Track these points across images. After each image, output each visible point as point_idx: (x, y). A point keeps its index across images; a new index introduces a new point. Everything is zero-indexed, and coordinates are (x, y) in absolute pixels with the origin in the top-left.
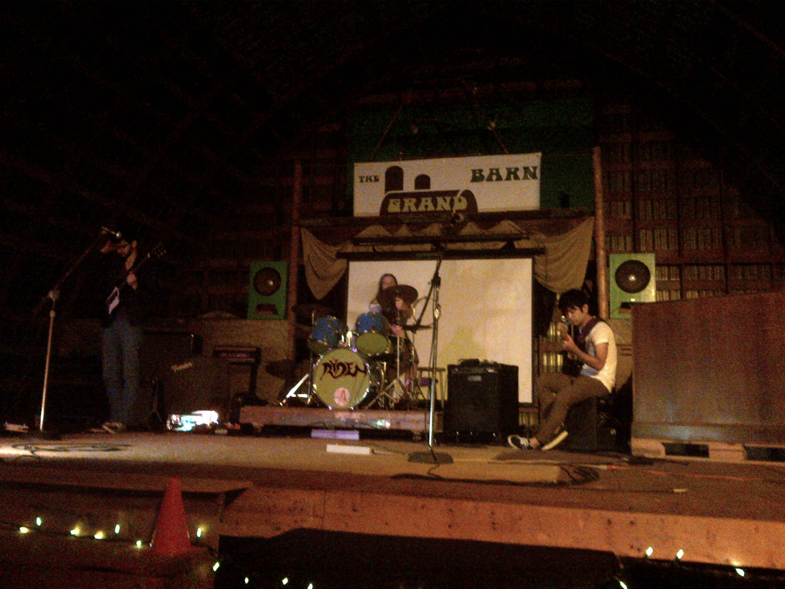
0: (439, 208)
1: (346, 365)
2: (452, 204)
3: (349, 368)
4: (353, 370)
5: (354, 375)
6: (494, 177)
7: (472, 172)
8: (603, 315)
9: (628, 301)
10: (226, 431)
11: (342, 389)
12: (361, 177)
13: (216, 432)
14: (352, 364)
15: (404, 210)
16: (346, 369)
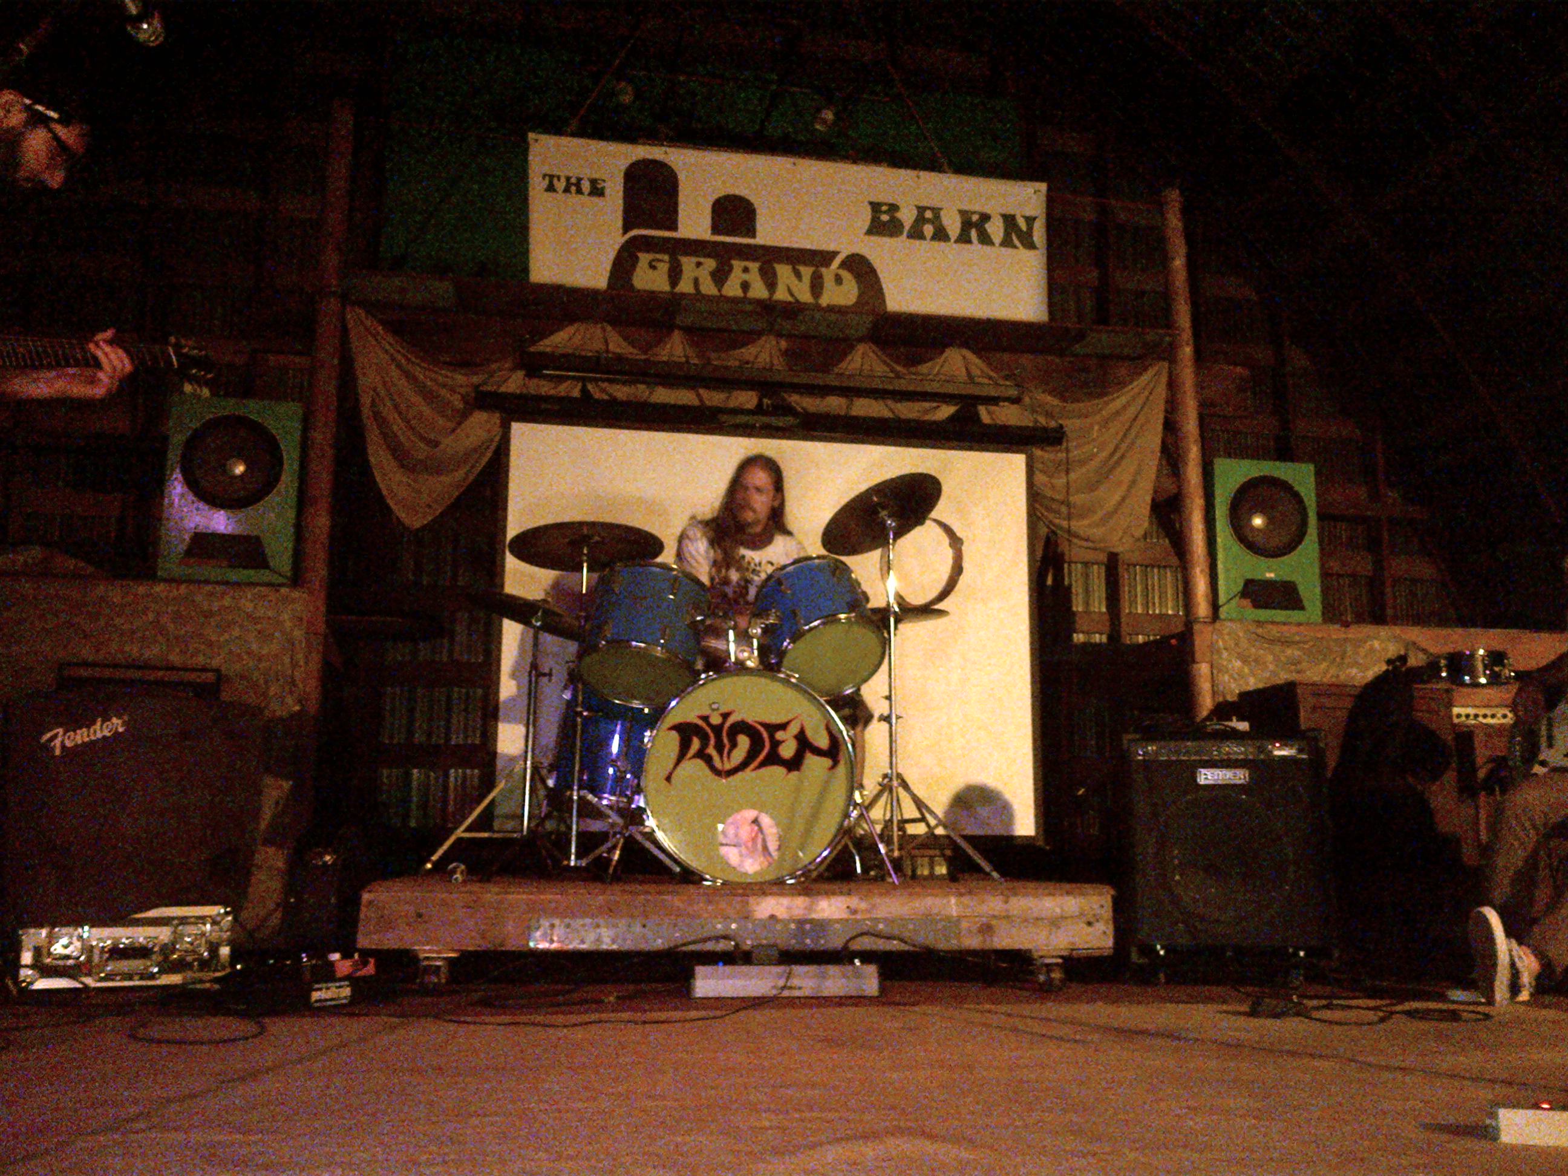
0: (781, 295)
1: (765, 735)
2: (817, 286)
3: (776, 744)
4: (788, 750)
5: (794, 764)
6: (929, 230)
7: (869, 209)
8: (1202, 609)
9: (1258, 577)
10: (346, 992)
11: (751, 814)
12: (551, 177)
13: (316, 1001)
14: (783, 726)
15: (678, 289)
16: (763, 747)
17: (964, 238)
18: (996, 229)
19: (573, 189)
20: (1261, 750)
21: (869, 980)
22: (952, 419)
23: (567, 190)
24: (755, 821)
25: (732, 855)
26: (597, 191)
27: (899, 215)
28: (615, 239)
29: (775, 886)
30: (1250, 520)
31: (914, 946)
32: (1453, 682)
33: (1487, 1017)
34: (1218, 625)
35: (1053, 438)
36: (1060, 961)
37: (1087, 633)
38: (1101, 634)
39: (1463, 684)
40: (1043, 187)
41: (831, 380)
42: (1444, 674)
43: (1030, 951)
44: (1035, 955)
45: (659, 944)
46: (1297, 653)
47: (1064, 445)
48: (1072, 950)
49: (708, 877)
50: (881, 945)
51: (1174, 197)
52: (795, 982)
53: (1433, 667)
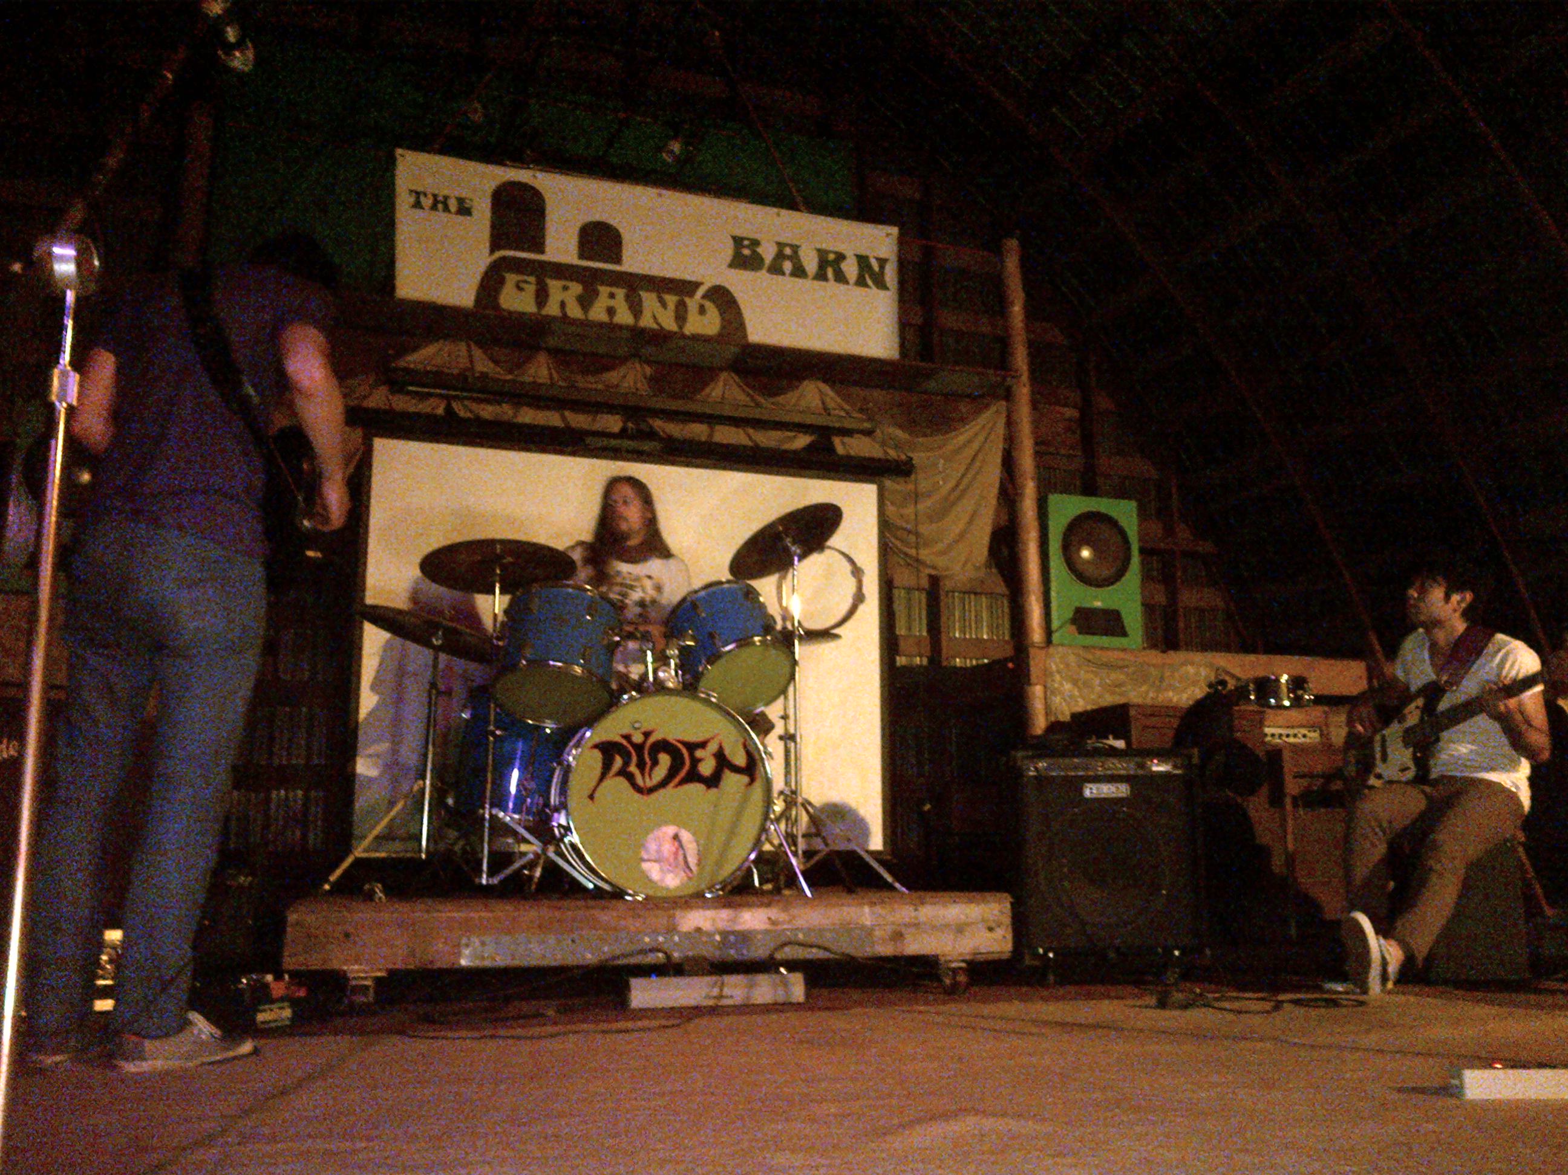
0: (646, 322)
1: (685, 751)
2: (681, 316)
3: (695, 762)
4: (707, 768)
5: (713, 781)
6: (788, 266)
7: (731, 242)
8: (1037, 635)
9: (1087, 605)
10: (287, 1013)
11: (671, 830)
12: (418, 193)
13: (262, 1023)
14: (703, 745)
15: (544, 312)
16: (683, 763)
17: (821, 276)
18: (850, 268)
19: (440, 206)
20: (1142, 766)
21: (797, 987)
22: (809, 448)
23: (434, 207)
24: (676, 837)
25: (654, 871)
26: (464, 210)
27: (760, 250)
28: (481, 259)
29: (694, 899)
30: (1079, 550)
31: (835, 953)
32: (1262, 706)
33: (1362, 1003)
34: (1051, 650)
35: (902, 469)
36: (963, 965)
37: (910, 656)
38: (921, 656)
39: (1270, 707)
40: (894, 231)
41: (692, 407)
42: (1252, 697)
43: (937, 956)
44: (942, 959)
45: (590, 958)
46: (1122, 677)
47: (913, 476)
48: (975, 954)
49: (631, 892)
50: (801, 954)
51: (1013, 244)
52: (727, 991)
53: (1241, 692)
